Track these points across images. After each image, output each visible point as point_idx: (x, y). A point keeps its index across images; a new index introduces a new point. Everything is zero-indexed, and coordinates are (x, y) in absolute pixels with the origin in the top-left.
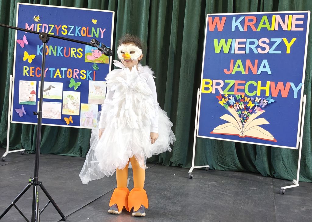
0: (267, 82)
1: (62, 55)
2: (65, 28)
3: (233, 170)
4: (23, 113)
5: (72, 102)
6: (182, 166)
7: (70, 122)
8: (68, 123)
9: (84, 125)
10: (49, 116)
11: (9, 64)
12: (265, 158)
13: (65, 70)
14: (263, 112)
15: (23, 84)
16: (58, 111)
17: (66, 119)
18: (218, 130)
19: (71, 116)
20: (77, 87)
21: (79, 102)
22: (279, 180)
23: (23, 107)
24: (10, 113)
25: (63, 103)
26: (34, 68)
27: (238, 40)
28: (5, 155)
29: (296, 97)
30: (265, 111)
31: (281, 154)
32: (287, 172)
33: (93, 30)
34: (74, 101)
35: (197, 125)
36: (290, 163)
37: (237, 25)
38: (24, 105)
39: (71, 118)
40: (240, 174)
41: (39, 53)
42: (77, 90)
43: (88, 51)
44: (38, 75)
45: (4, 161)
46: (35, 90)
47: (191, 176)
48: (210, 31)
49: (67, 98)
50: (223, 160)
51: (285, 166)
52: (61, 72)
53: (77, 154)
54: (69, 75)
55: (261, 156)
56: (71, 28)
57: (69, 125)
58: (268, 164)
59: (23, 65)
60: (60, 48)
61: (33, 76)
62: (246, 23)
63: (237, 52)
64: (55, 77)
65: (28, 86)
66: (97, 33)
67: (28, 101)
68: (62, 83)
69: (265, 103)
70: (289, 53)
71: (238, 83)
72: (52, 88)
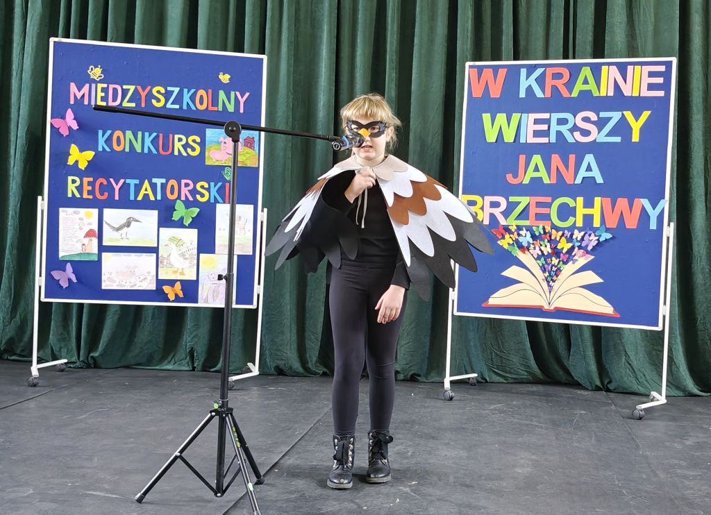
0: (596, 198)
1: (154, 151)
2: (159, 92)
3: (524, 380)
4: (70, 280)
5: (180, 252)
6: (420, 378)
7: (176, 295)
8: (172, 297)
9: (205, 300)
10: (128, 283)
12: (591, 353)
13: (162, 184)
14: (590, 259)
15: (68, 216)
16: (149, 273)
17: (166, 289)
18: (500, 298)
19: (178, 284)
20: (191, 220)
21: (195, 251)
23: (69, 267)
24: (40, 281)
25: (160, 255)
26: (91, 179)
27: (533, 116)
29: (655, 228)
30: (593, 257)
31: (622, 343)
32: (636, 378)
33: (222, 95)
35: (454, 291)
36: (642, 359)
37: (530, 85)
38: (73, 263)
39: (178, 286)
41: (103, 147)
42: (191, 226)
43: (211, 142)
44: (102, 195)
46: (95, 228)
47: (451, 394)
48: (474, 96)
49: (169, 243)
50: (504, 361)
51: (632, 368)
52: (153, 187)
53: (184, 366)
54: (172, 193)
55: (581, 349)
56: (173, 91)
57: (173, 301)
58: (595, 364)
59: (66, 173)
60: (150, 136)
61: (91, 197)
62: (549, 82)
63: (531, 140)
64: (140, 198)
65: (78, 220)
66: (229, 101)
67: (81, 253)
68: (157, 211)
69: (593, 241)
70: (638, 140)
71: (536, 203)
72: (133, 222)
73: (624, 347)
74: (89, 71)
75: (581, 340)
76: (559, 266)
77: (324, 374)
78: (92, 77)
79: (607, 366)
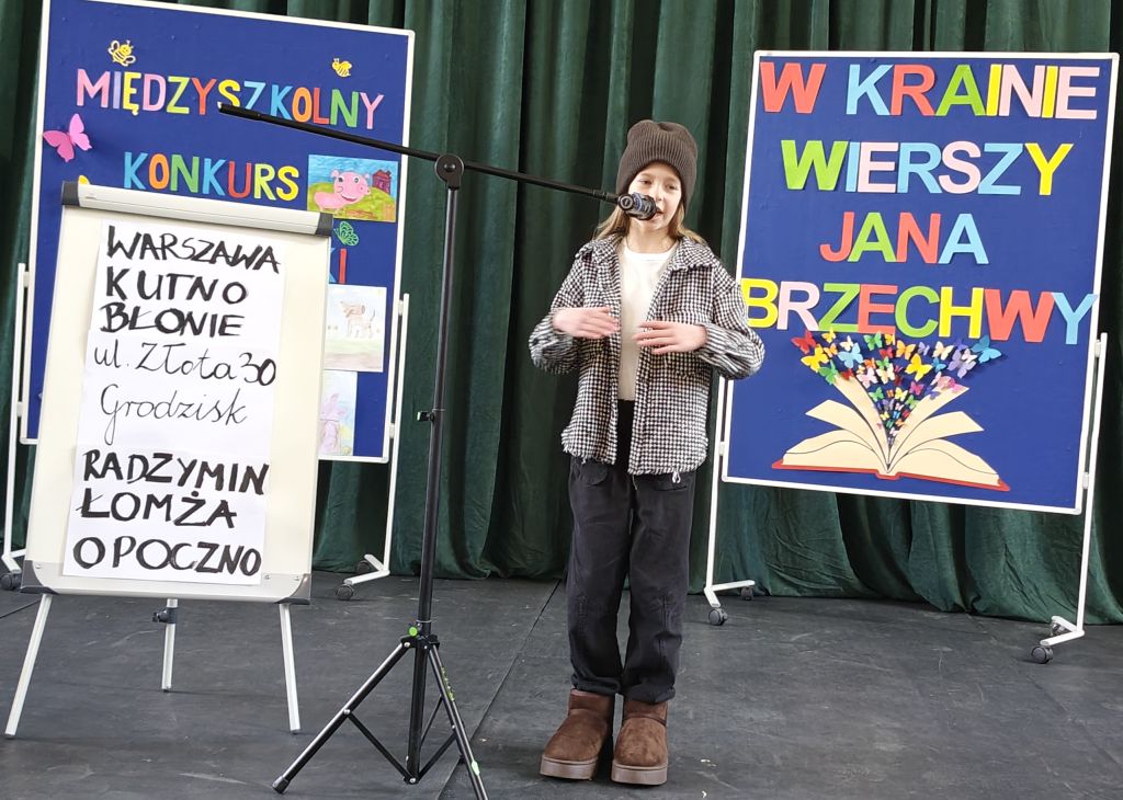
0: (974, 290)
1: (220, 191)
3: (831, 594)
12: (947, 549)
14: (961, 392)
18: (801, 455)
22: (998, 620)
24: (20, 408)
27: (869, 147)
29: (1074, 342)
30: (967, 389)
31: (1001, 535)
32: (1022, 592)
33: (337, 97)
35: (722, 439)
36: (1032, 561)
37: (866, 93)
41: (133, 181)
43: (319, 178)
48: (767, 110)
50: (798, 561)
51: (1016, 575)
55: (932, 543)
58: (954, 569)
63: (866, 187)
66: (349, 107)
69: (968, 360)
70: (1049, 193)
71: (871, 294)
73: (1004, 539)
74: (110, 50)
75: (932, 527)
77: (494, 576)
78: (115, 60)
79: (973, 572)
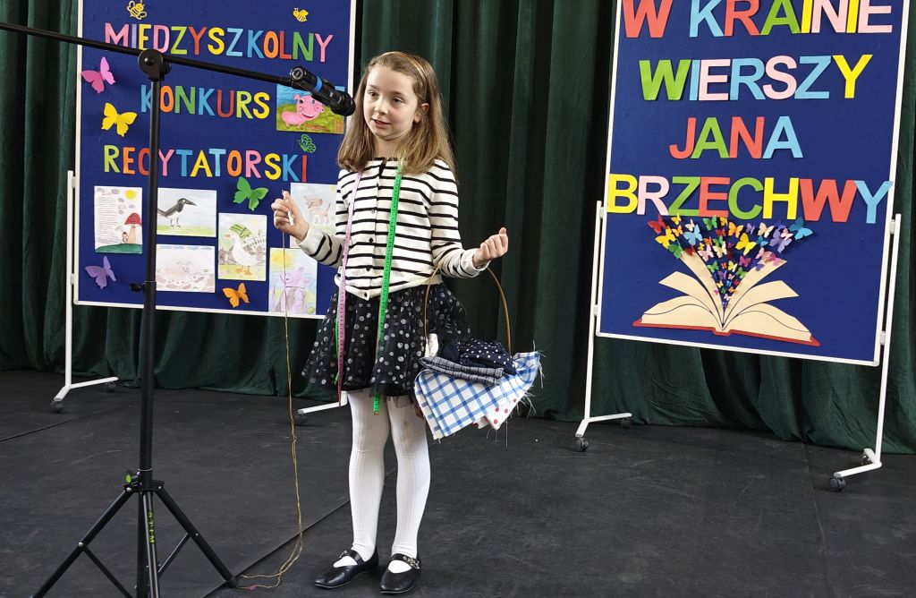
0: (791, 180)
2: (216, 35)
3: (698, 424)
4: (108, 278)
5: (245, 245)
6: (557, 416)
7: (241, 300)
8: (235, 302)
9: (278, 309)
10: (180, 284)
11: (63, 141)
12: (786, 391)
13: (221, 155)
14: (781, 264)
15: (106, 196)
16: (206, 271)
17: (228, 292)
18: (657, 315)
19: (242, 285)
20: (258, 203)
21: (264, 245)
22: (826, 449)
23: (106, 261)
24: (72, 278)
25: (220, 249)
26: (133, 149)
27: (707, 63)
28: (61, 395)
29: (873, 221)
31: (830, 379)
32: (846, 425)
33: (297, 38)
34: (249, 241)
35: (597, 303)
36: (855, 401)
37: (704, 20)
38: (110, 256)
40: (716, 436)
41: (147, 107)
42: (258, 211)
43: (285, 101)
44: (146, 169)
45: (58, 412)
46: (139, 211)
47: (583, 444)
48: (628, 36)
49: (230, 232)
51: (841, 412)
52: (211, 159)
53: (264, 388)
54: (234, 168)
55: (774, 386)
56: (235, 34)
57: (236, 308)
58: (792, 407)
59: (101, 142)
60: (206, 93)
61: (133, 172)
62: (731, 14)
63: (705, 96)
64: (194, 174)
65: (117, 201)
66: (307, 47)
67: (121, 244)
68: (215, 192)
69: (786, 239)
70: (853, 96)
71: (709, 185)
72: (185, 206)
73: (831, 383)
75: (774, 374)
76: (737, 273)
79: (809, 409)
